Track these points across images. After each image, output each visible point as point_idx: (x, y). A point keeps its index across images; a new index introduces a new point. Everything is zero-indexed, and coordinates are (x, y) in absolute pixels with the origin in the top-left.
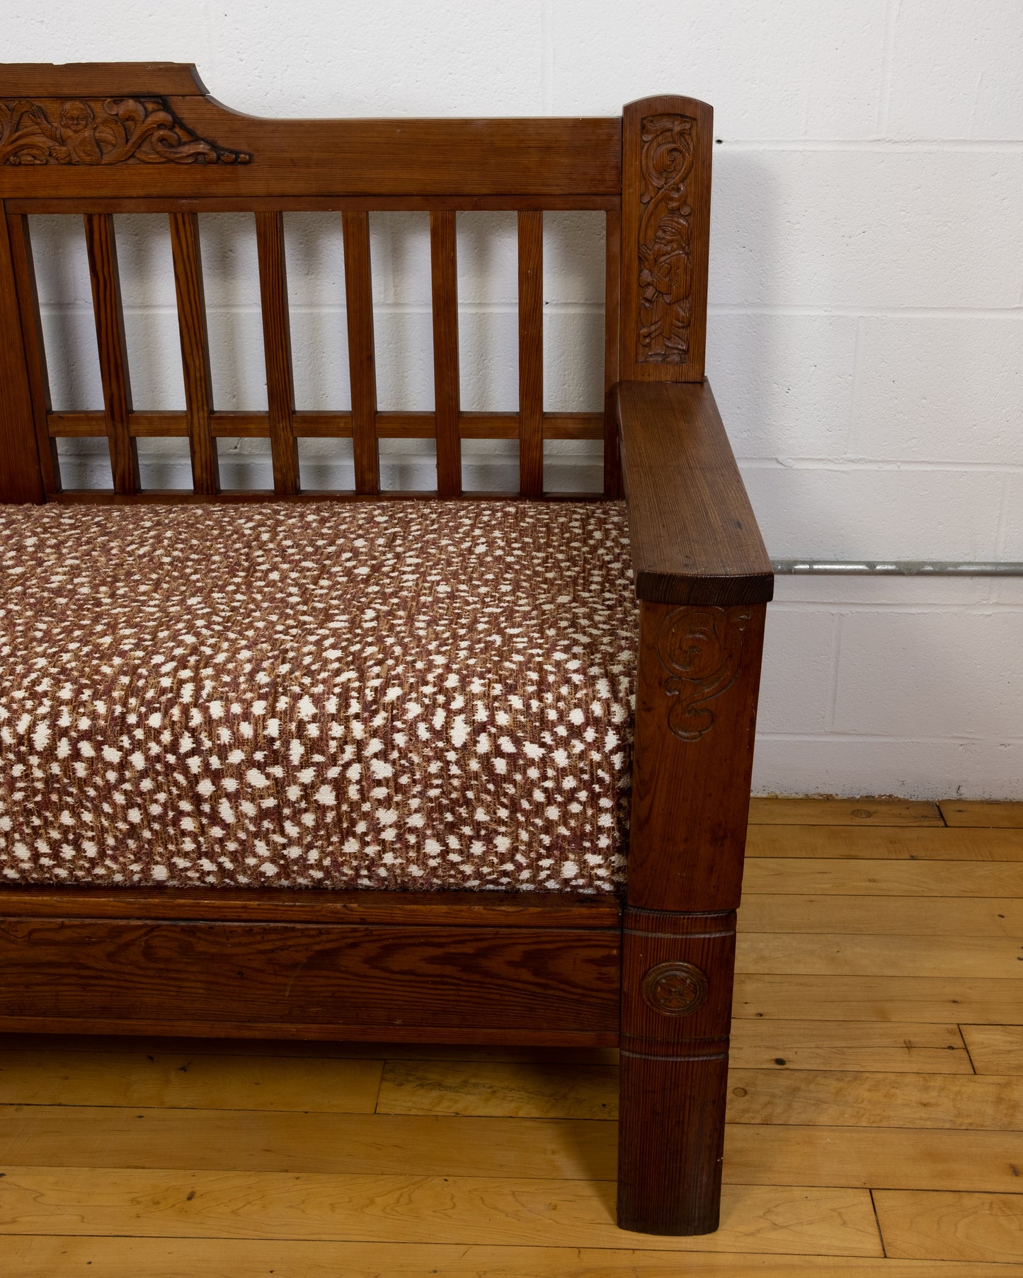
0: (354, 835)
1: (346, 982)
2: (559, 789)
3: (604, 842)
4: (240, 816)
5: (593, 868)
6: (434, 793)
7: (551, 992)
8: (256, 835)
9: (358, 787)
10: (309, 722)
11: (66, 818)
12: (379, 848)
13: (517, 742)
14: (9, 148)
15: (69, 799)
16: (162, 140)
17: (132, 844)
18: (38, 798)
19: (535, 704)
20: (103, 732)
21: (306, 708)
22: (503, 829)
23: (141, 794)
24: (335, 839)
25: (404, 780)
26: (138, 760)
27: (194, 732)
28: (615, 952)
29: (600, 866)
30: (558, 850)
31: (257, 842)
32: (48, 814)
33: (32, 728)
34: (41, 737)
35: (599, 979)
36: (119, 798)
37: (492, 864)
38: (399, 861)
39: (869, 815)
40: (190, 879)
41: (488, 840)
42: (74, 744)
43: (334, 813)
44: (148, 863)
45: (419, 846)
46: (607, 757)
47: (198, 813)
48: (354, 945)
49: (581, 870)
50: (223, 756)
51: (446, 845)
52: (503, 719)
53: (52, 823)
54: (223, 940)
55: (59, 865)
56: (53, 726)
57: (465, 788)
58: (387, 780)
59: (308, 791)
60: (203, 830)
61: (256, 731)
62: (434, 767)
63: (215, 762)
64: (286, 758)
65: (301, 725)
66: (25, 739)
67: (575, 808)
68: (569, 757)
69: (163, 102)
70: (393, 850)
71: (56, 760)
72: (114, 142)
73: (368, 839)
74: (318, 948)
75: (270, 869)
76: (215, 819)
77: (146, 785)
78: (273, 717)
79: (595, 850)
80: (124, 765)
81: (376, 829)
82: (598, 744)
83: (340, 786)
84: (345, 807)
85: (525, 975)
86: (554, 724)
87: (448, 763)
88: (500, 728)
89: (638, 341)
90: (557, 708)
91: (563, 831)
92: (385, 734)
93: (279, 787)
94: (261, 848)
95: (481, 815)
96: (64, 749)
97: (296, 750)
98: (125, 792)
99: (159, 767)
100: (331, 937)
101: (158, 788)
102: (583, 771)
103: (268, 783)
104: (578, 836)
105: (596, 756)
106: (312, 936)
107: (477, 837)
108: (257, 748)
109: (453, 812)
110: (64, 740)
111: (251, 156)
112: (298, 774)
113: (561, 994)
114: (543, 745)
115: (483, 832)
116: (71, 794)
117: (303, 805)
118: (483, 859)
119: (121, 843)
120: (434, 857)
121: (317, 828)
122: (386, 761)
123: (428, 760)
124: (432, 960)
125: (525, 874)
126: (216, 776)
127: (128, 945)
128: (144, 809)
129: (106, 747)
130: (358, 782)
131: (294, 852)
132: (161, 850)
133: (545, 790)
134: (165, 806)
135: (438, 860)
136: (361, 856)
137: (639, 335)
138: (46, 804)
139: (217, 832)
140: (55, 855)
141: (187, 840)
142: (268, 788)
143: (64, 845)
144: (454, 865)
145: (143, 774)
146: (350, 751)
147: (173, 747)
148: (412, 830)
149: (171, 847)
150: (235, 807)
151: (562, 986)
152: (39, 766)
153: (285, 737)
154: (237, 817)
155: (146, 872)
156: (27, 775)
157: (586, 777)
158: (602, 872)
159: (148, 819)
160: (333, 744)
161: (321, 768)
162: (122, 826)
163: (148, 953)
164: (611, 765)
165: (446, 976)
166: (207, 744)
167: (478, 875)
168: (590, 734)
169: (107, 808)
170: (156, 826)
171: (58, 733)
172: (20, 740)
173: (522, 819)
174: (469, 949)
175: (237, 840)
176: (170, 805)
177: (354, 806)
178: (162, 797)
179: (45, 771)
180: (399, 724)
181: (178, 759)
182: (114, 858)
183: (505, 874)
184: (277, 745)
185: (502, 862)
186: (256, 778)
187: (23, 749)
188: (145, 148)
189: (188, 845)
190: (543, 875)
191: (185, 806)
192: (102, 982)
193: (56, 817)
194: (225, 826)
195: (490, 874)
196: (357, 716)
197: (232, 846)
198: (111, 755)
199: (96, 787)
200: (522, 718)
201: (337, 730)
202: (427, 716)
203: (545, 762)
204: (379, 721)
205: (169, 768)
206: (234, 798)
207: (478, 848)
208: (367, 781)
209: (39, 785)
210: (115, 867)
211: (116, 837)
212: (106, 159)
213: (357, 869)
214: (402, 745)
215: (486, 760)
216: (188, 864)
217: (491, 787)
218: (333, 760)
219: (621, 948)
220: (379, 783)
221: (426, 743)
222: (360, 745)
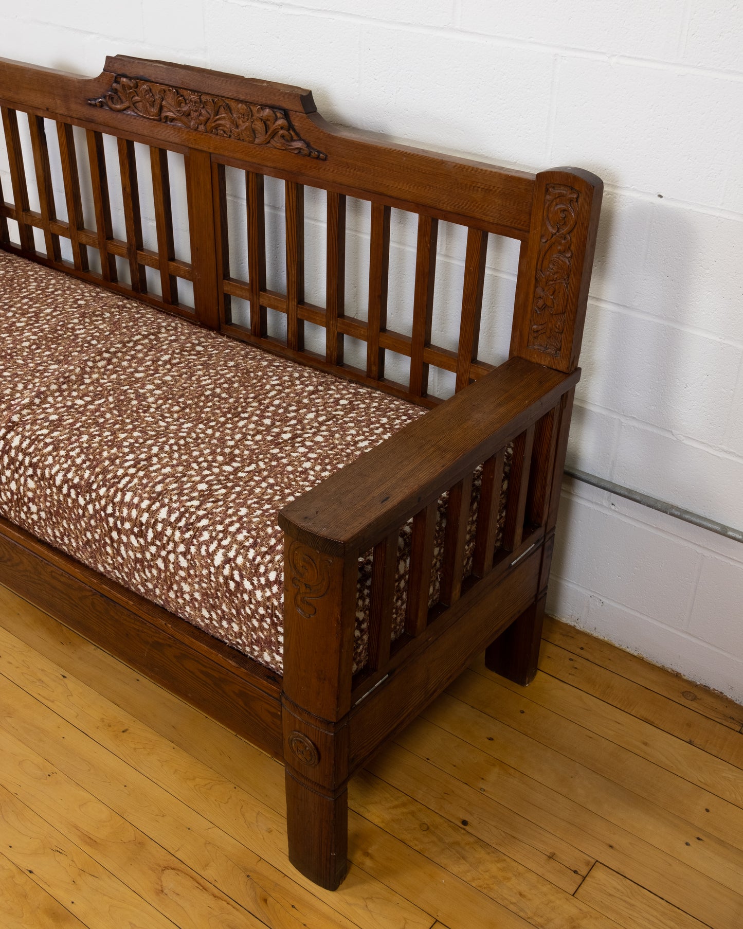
0: (173, 590)
1: (167, 662)
2: (257, 612)
6: (204, 585)
7: (253, 718)
8: (135, 569)
9: (173, 566)
10: (160, 522)
11: (65, 524)
12: (183, 602)
13: (241, 576)
14: (213, 124)
15: (66, 515)
16: (283, 136)
17: (89, 548)
19: (259, 559)
20: (81, 488)
21: (163, 514)
22: (235, 620)
23: (91, 526)
24: (165, 587)
25: (192, 572)
26: (91, 509)
27: (114, 505)
28: (278, 713)
30: (260, 644)
31: (135, 573)
33: (57, 473)
34: (59, 479)
35: (272, 723)
36: (83, 524)
37: (233, 636)
38: (193, 613)
40: (113, 577)
41: (229, 622)
42: (70, 489)
43: (164, 574)
44: (96, 561)
45: (200, 610)
47: (112, 546)
48: (170, 646)
49: (272, 660)
50: (122, 523)
51: (211, 615)
52: (240, 560)
53: (60, 523)
54: (120, 615)
55: (64, 544)
56: (65, 476)
57: (217, 589)
58: (185, 568)
59: (154, 558)
60: (115, 556)
61: (137, 516)
62: (205, 572)
63: (119, 524)
64: (146, 536)
65: (156, 522)
66: (53, 478)
67: (265, 625)
68: (263, 596)
70: (190, 606)
71: (62, 493)
72: (260, 132)
73: (178, 595)
75: (142, 589)
76: (119, 552)
77: (93, 522)
78: (147, 512)
80: (85, 508)
81: (182, 591)
83: (166, 561)
84: (168, 573)
85: (241, 703)
86: (261, 575)
87: (211, 573)
88: (237, 565)
89: (530, 333)
90: (266, 566)
91: (261, 635)
92: (188, 543)
93: (142, 550)
94: (137, 577)
95: (225, 608)
96: (65, 490)
97: (151, 534)
98: (85, 522)
99: (98, 516)
100: (160, 637)
101: (97, 526)
102: (268, 607)
103: (138, 545)
104: (270, 642)
105: (276, 602)
106: (153, 632)
107: (224, 618)
108: (136, 525)
109: (213, 600)
110: (67, 485)
111: (326, 156)
112: (150, 547)
113: (257, 722)
114: (252, 584)
115: (226, 617)
117: (152, 564)
118: (228, 631)
120: (207, 619)
121: (158, 578)
122: (185, 558)
123: (203, 567)
124: (202, 672)
125: (248, 649)
126: (119, 532)
129: (80, 496)
130: (173, 563)
131: (150, 586)
133: (251, 609)
135: (209, 621)
136: (176, 601)
138: (58, 513)
139: (120, 559)
141: (109, 557)
142: (138, 548)
143: (65, 536)
144: (216, 627)
145: (92, 517)
146: (172, 545)
147: (105, 509)
148: (196, 600)
149: (104, 558)
150: (126, 551)
152: (56, 493)
153: (148, 525)
154: (127, 556)
155: (95, 564)
157: (270, 611)
158: (282, 666)
159: (94, 539)
160: (165, 538)
161: (159, 549)
162: (84, 538)
163: (93, 606)
165: (208, 684)
166: (117, 514)
167: (227, 638)
168: (275, 589)
169: (79, 526)
171: (65, 481)
172: (51, 478)
173: (242, 619)
174: (216, 675)
175: (128, 567)
177: (172, 575)
178: (98, 531)
179: (58, 496)
180: (195, 541)
181: (105, 515)
183: (239, 644)
184: (144, 528)
185: (237, 637)
186: (134, 541)
187: (51, 482)
188: (275, 139)
189: (110, 560)
190: (256, 653)
193: (61, 521)
194: (123, 558)
195: (232, 640)
196: (180, 528)
197: (126, 569)
198: (81, 501)
200: (248, 564)
201: (169, 532)
203: (252, 594)
204: (187, 535)
205: (102, 519)
206: (126, 546)
207: (225, 624)
208: (178, 567)
212: (257, 141)
214: (193, 553)
215: (226, 580)
216: (110, 570)
217: (228, 594)
218: (164, 547)
220: (182, 568)
221: (203, 557)
222: (176, 545)
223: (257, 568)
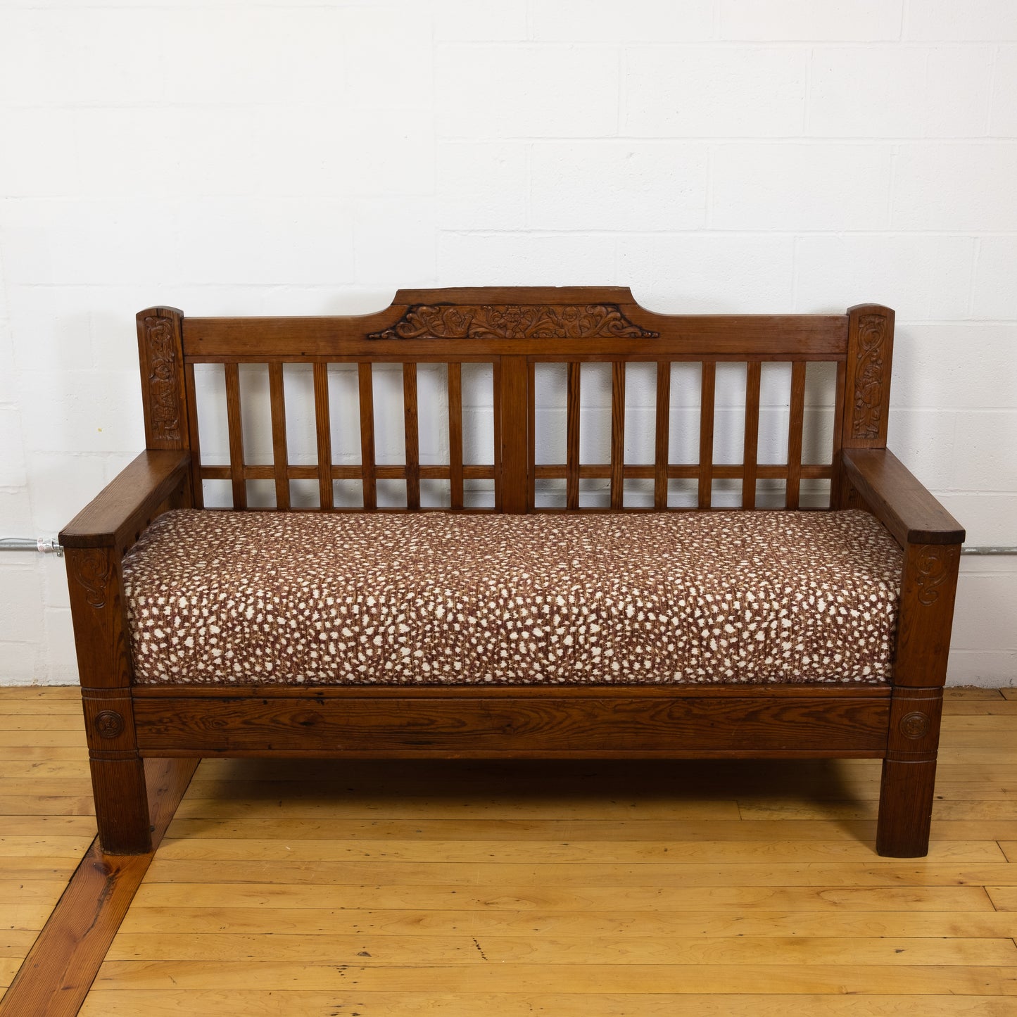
0: (771, 655)
1: (761, 727)
2: (866, 631)
3: (883, 657)
4: (719, 647)
5: (877, 670)
6: (809, 634)
7: (856, 730)
8: (726, 656)
9: (775, 631)
10: (753, 603)
11: (639, 650)
12: (781, 661)
13: (848, 609)
14: (534, 330)
15: (642, 641)
16: (614, 326)
17: (668, 661)
18: (627, 640)
19: (854, 593)
20: (659, 609)
21: (750, 597)
22: (838, 651)
23: (675, 637)
24: (762, 657)
25: (796, 628)
26: (675, 621)
27: (701, 608)
28: (887, 709)
29: (880, 669)
30: (862, 661)
31: (726, 659)
32: (630, 648)
33: (625, 608)
34: (630, 611)
35: (879, 722)
36: (665, 639)
37: (832, 669)
38: (790, 667)
39: (961, 695)
40: (691, 679)
41: (832, 656)
42: (646, 614)
43: (763, 644)
44: (674, 671)
45: (800, 660)
46: (887, 616)
47: (700, 646)
48: (768, 708)
49: (872, 670)
50: (714, 619)
51: (812, 659)
52: (840, 599)
53: (632, 652)
54: (707, 708)
55: (631, 673)
56: (635, 606)
57: (824, 631)
58: (789, 628)
59: (752, 634)
60: (702, 654)
61: (729, 606)
62: (810, 622)
63: (711, 621)
64: (744, 618)
65: (750, 604)
66: (623, 612)
67: (872, 640)
68: (871, 615)
69: (616, 307)
70: (788, 662)
71: (638, 622)
72: (589, 326)
73: (777, 657)
74: (751, 710)
75: (729, 673)
76: (708, 648)
77: (678, 632)
78: (736, 600)
79: (879, 661)
80: (669, 623)
81: (781, 651)
82: (883, 610)
83: (767, 631)
84: (768, 642)
85: (846, 721)
86: (864, 601)
87: (817, 619)
88: (840, 604)
89: (853, 427)
90: (864, 595)
91: (866, 651)
92: (788, 607)
93: (739, 632)
94: (728, 662)
95: (829, 644)
96: (641, 616)
97: (748, 615)
98: (669, 636)
99: (685, 624)
100: (758, 704)
101: (684, 634)
102: (877, 622)
103: (734, 630)
104: (873, 653)
105: (882, 615)
106: (748, 704)
107: (826, 655)
108: (730, 614)
109: (817, 643)
110: (641, 612)
111: (659, 334)
112: (748, 626)
113: (862, 731)
114: (859, 611)
115: (829, 653)
116: (642, 638)
117: (749, 641)
118: (828, 666)
119: (663, 661)
120: (806, 665)
121: (754, 652)
122: (789, 619)
123: (808, 618)
124: (803, 715)
125: (846, 673)
126: (711, 628)
127: (661, 711)
128: (676, 644)
129: (661, 615)
131: (742, 664)
132: (680, 664)
133: (860, 631)
134: (685, 643)
135: (808, 667)
136: (772, 665)
138: (630, 643)
139: (708, 655)
140: (631, 668)
141: (694, 659)
142: (734, 633)
143: (636, 663)
144: (815, 669)
145: (677, 627)
146: (772, 615)
147: (692, 615)
148: (797, 652)
149: (686, 663)
150: (718, 643)
151: (862, 727)
152: (629, 625)
153: (743, 609)
154: (718, 647)
155: (671, 676)
156: (623, 629)
157: (878, 625)
158: (881, 672)
159: (677, 649)
160: (765, 612)
161: (759, 623)
162: (665, 653)
163: (670, 716)
164: (889, 619)
165: (809, 723)
166: (707, 613)
167: (825, 674)
168: (880, 606)
169: (659, 644)
170: (680, 653)
171: (638, 609)
172: (621, 613)
173: (848, 645)
174: (820, 709)
175: (717, 659)
176: (688, 642)
177: (773, 641)
178: (684, 638)
179: (631, 627)
180: (794, 603)
181: (694, 620)
182: (658, 669)
183: (837, 673)
184: (739, 613)
185: (837, 667)
186: (729, 629)
187: (622, 617)
188: (605, 329)
189: (694, 662)
190: (854, 673)
191: (695, 642)
192: (648, 731)
193: (634, 649)
194: (712, 652)
195: (830, 673)
196: (775, 600)
197: (714, 662)
198: (663, 619)
199: (655, 634)
200: (849, 599)
201: (766, 606)
202: (806, 598)
203: (860, 618)
204: (785, 601)
205: (690, 624)
206: (718, 638)
207: (826, 660)
208: (780, 629)
209: (628, 634)
210: (657, 673)
211: (661, 658)
212: (584, 335)
213: (770, 672)
214: (796, 612)
215: (834, 618)
216: (692, 671)
217: (835, 630)
218: (765, 619)
219: (890, 707)
220: (785, 630)
221: (807, 611)
222: (777, 612)
223: (858, 598)
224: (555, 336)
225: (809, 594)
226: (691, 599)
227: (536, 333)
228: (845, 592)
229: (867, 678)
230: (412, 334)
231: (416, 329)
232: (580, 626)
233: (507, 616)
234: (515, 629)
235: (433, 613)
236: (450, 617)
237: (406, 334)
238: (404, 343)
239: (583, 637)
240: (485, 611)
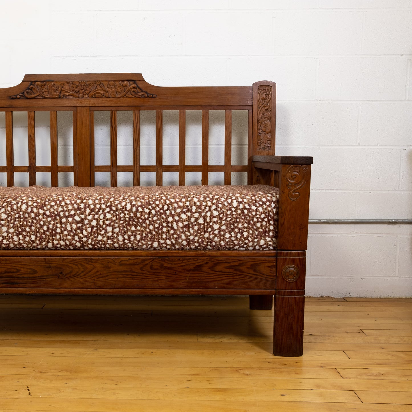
0: (207, 232)
1: (203, 275)
2: (260, 218)
3: (271, 234)
4: (178, 227)
5: (268, 242)
6: (229, 219)
7: (258, 277)
8: (182, 233)
9: (209, 218)
10: (197, 202)
11: (133, 228)
12: (214, 236)
13: (250, 205)
14: (93, 93)
15: (135, 223)
16: (134, 91)
17: (150, 236)
18: (127, 223)
19: (253, 198)
20: (144, 205)
21: (196, 199)
22: (245, 230)
23: (153, 221)
24: (202, 233)
25: (221, 216)
26: (153, 212)
27: (168, 205)
28: (275, 264)
29: (270, 241)
30: (259, 236)
31: (182, 235)
32: (128, 227)
33: (126, 205)
34: (128, 207)
35: (271, 272)
36: (148, 222)
37: (242, 241)
38: (219, 240)
39: (323, 300)
40: (163, 247)
41: (242, 233)
42: (137, 208)
43: (203, 226)
44: (153, 241)
45: (224, 235)
46: (272, 209)
47: (168, 226)
48: (206, 263)
49: (265, 242)
50: (175, 210)
51: (231, 235)
52: (245, 200)
53: (129, 230)
54: (172, 263)
55: (129, 243)
56: (131, 204)
57: (237, 218)
58: (217, 216)
59: (197, 219)
60: (168, 231)
61: (183, 204)
62: (229, 212)
63: (173, 212)
64: (191, 210)
66: (124, 207)
67: (264, 223)
68: (263, 209)
69: (134, 82)
70: (217, 237)
71: (132, 212)
72: (121, 92)
73: (211, 233)
74: (197, 264)
75: (185, 243)
76: (172, 228)
77: (155, 218)
78: (188, 201)
79: (269, 236)
80: (150, 213)
81: (213, 230)
82: (270, 206)
83: (205, 218)
84: (206, 224)
85: (251, 271)
86: (258, 201)
87: (232, 211)
88: (245, 202)
89: (257, 144)
90: (259, 198)
91: (261, 230)
92: (217, 205)
93: (189, 218)
94: (183, 236)
95: (240, 226)
96: (134, 209)
97: (194, 209)
98: (150, 221)
99: (159, 213)
100: (201, 261)
101: (158, 219)
102: (266, 213)
103: (186, 217)
104: (265, 232)
105: (269, 209)
106: (195, 261)
107: (239, 232)
108: (184, 208)
109: (233, 225)
110: (134, 207)
111: (156, 95)
112: (194, 215)
113: (261, 277)
114: (256, 206)
115: (241, 231)
116: (135, 222)
117: (195, 223)
118: (240, 239)
119: (147, 235)
120: (228, 239)
121: (198, 230)
122: (217, 211)
123: (227, 210)
124: (227, 267)
125: (251, 244)
126: (173, 216)
127: (146, 265)
128: (154, 225)
129: (145, 209)
130: (210, 217)
131: (191, 237)
132: (157, 237)
133: (257, 218)
134: (159, 224)
135: (229, 239)
136: (208, 238)
137: (257, 143)
138: (128, 225)
139: (172, 232)
140: (129, 240)
141: (164, 234)
142: (186, 219)
143: (132, 236)
144: (232, 241)
145: (154, 216)
146: (208, 208)
147: (162, 208)
148: (222, 230)
149: (160, 237)
150: (177, 224)
151: (261, 275)
152: (128, 214)
153: (191, 206)
154: (178, 228)
155: (152, 244)
156: (124, 216)
157: (267, 214)
158: (270, 243)
159: (155, 228)
160: (203, 207)
161: (200, 213)
162: (148, 230)
163: (151, 268)
164: (273, 211)
165: (230, 272)
166: (171, 208)
167: (239, 244)
168: (268, 204)
169: (144, 225)
170: (156, 230)
171: (133, 206)
172: (123, 207)
173: (251, 227)
174: (236, 264)
175: (177, 234)
176: (161, 224)
177: (208, 224)
178: (159, 222)
179: (129, 215)
180: (219, 202)
181: (164, 211)
182: (144, 240)
183: (246, 244)
184: (189, 207)
185: (245, 240)
186: (183, 216)
187: (124, 209)
188: (129, 93)
189: (164, 236)
190: (255, 244)
191: (165, 224)
192: (138, 277)
193: (131, 228)
194: (174, 230)
195: (241, 244)
196: (209, 201)
197: (175, 236)
198: (147, 210)
199: (142, 219)
200: (250, 200)
201: (204, 204)
202: (227, 200)
203: (257, 210)
204: (214, 201)
205: (161, 214)
206: (177, 222)
207: (239, 236)
208: (212, 216)
209: (127, 219)
210: (144, 243)
211: (146, 233)
212: (118, 96)
213: (207, 242)
214: (221, 207)
215: (242, 210)
216: (163, 242)
217: (243, 217)
218: (203, 211)
219: (276, 262)
220: (215, 217)
221: (227, 206)
222: (210, 207)
223: (255, 200)
224: (104, 97)
225: (228, 198)
226: (162, 201)
227: (94, 95)
228: (248, 197)
229: (263, 247)
230: (32, 96)
231: (34, 94)
232: (101, 215)
233: (60, 209)
234: (65, 216)
235: (20, 208)
236: (29, 210)
237: (29, 96)
238: (28, 101)
239: (102, 221)
240: (49, 207)
